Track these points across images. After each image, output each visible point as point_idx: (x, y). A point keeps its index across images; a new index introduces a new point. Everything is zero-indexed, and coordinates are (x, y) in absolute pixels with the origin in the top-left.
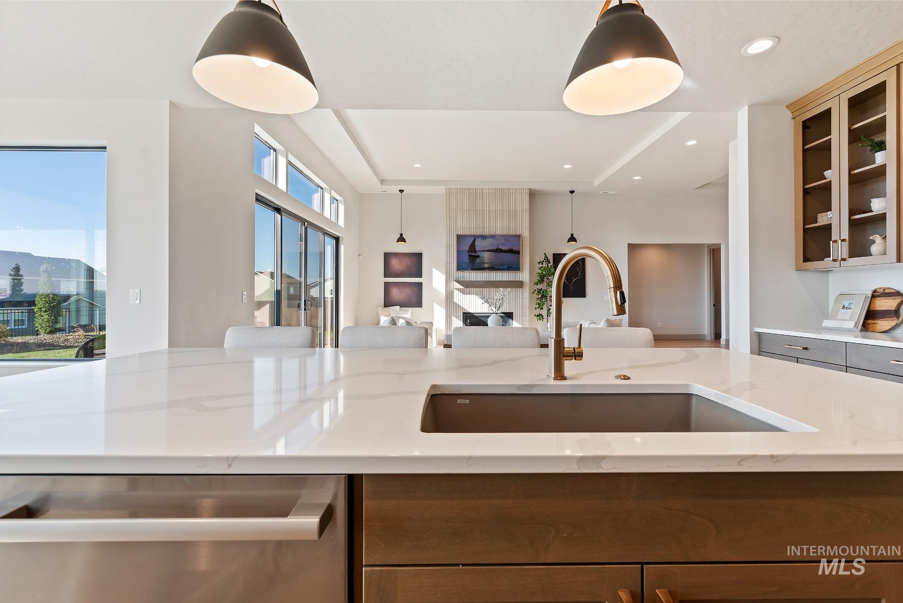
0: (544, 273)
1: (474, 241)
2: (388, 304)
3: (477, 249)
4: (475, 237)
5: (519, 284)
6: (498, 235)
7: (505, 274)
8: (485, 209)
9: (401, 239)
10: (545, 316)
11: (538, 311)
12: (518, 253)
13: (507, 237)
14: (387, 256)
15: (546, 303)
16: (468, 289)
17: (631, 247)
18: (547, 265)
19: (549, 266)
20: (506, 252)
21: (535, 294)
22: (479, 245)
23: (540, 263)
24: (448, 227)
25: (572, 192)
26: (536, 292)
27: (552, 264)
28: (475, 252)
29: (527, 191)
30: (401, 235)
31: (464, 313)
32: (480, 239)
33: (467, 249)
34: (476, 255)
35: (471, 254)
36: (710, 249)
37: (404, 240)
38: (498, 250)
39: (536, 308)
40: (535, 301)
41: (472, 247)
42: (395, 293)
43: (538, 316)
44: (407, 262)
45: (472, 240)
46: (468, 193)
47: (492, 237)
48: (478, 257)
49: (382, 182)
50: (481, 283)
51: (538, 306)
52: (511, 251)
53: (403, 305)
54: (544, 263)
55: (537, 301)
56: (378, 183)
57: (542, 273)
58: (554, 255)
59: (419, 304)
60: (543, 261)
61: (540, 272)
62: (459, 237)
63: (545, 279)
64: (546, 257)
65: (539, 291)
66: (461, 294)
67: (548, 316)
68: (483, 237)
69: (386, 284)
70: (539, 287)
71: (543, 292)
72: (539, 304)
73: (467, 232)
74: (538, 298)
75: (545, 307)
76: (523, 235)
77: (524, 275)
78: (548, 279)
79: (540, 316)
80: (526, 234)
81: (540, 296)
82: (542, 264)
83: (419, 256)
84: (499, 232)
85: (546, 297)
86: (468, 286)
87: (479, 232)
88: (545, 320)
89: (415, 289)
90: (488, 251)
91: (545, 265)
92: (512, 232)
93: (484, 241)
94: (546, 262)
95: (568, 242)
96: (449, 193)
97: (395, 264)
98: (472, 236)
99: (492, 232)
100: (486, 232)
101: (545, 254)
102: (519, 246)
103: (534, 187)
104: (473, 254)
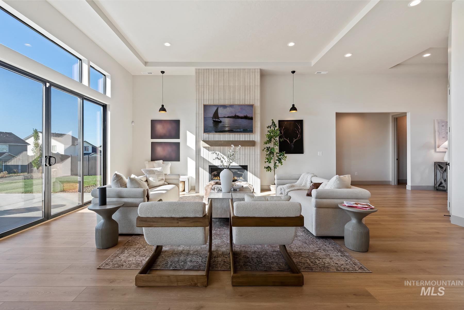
0: (272, 134)
1: (217, 110)
2: (154, 159)
3: (220, 116)
4: (218, 107)
5: (252, 144)
6: (236, 105)
7: (242, 135)
8: (226, 85)
9: (163, 109)
10: (272, 168)
11: (267, 164)
12: (251, 119)
13: (242, 107)
14: (154, 123)
15: (273, 158)
16: (213, 147)
17: (339, 115)
18: (274, 129)
19: (276, 130)
20: (242, 118)
21: (264, 151)
22: (221, 112)
23: (269, 127)
24: (197, 99)
25: (293, 72)
26: (266, 150)
27: (277, 128)
28: (218, 118)
29: (259, 71)
30: (163, 106)
31: (210, 166)
32: (222, 108)
33: (212, 116)
34: (219, 120)
35: (214, 119)
36: (395, 118)
37: (164, 110)
38: (236, 117)
39: (265, 162)
40: (265, 156)
41: (216, 115)
42: (160, 151)
43: (267, 168)
44: (169, 127)
45: (215, 108)
46: (212, 73)
47: (231, 106)
48: (221, 122)
49: (146, 63)
50: (222, 142)
51: (267, 160)
52: (246, 118)
53: (165, 159)
54: (272, 127)
55: (266, 157)
56: (142, 65)
57: (270, 135)
58: (279, 121)
59: (178, 159)
60: (271, 126)
61: (269, 134)
62: (206, 107)
63: (273, 140)
64: (273, 122)
65: (268, 149)
66: (208, 151)
67: (274, 168)
68: (224, 106)
69: (153, 144)
70: (268, 145)
71: (271, 150)
72: (268, 159)
73: (211, 103)
74: (267, 154)
75: (272, 161)
76: (255, 105)
77: (256, 136)
78: (275, 139)
79: (268, 168)
80: (257, 104)
81: (268, 153)
82: (270, 128)
83: (177, 122)
84: (237, 103)
85: (273, 153)
86: (212, 144)
87: (222, 103)
88: (272, 171)
89: (174, 147)
90: (228, 117)
91: (272, 128)
92: (247, 103)
93: (225, 110)
94: (273, 126)
95: (290, 111)
96: (198, 72)
97: (160, 128)
98: (215, 106)
99: (231, 103)
100: (227, 103)
101: (272, 120)
102: (252, 113)
103: (264, 67)
104: (217, 120)
